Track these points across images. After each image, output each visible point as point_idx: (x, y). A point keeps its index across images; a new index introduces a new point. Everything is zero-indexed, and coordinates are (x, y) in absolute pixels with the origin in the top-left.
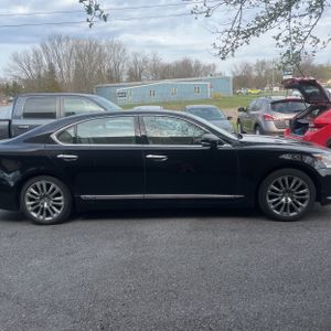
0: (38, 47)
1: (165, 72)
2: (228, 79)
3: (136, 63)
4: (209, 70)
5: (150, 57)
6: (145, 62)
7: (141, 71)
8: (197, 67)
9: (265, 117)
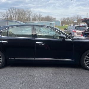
0: (7, 11)
1: (42, 19)
2: (59, 22)
3: (34, 16)
4: (54, 19)
5: (38, 15)
6: (37, 16)
7: (36, 19)
8: (51, 18)
9: (73, 31)
